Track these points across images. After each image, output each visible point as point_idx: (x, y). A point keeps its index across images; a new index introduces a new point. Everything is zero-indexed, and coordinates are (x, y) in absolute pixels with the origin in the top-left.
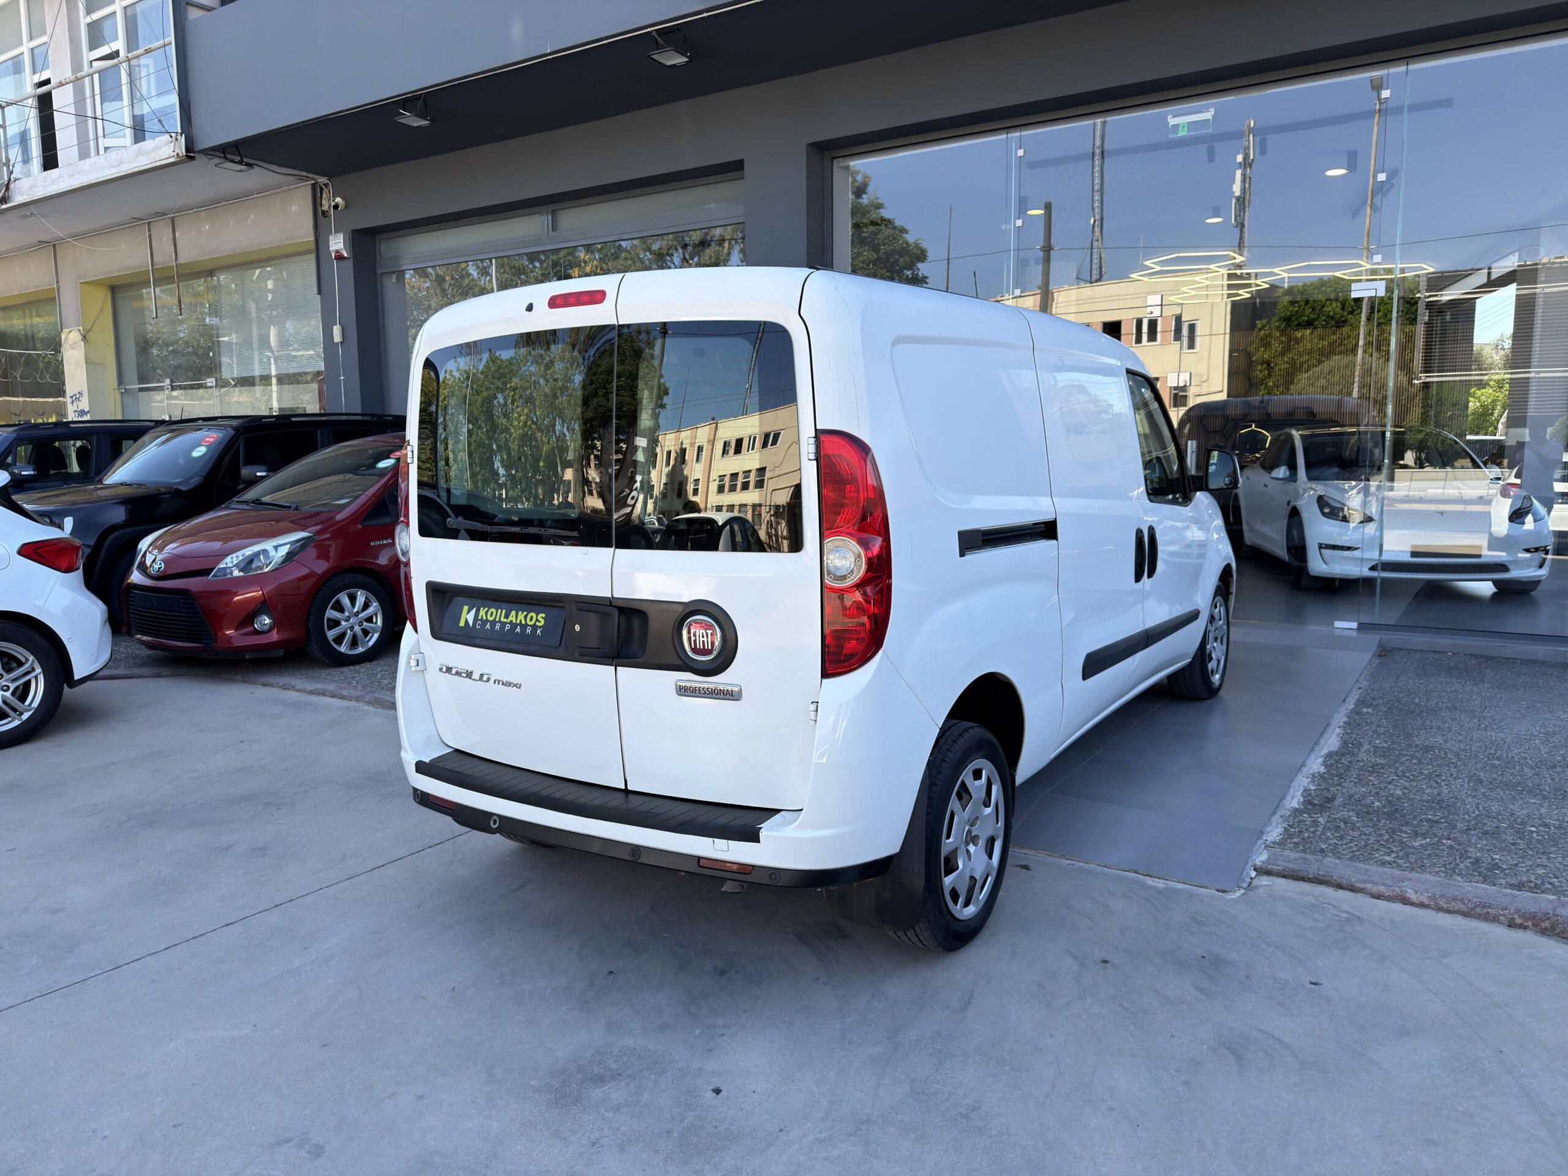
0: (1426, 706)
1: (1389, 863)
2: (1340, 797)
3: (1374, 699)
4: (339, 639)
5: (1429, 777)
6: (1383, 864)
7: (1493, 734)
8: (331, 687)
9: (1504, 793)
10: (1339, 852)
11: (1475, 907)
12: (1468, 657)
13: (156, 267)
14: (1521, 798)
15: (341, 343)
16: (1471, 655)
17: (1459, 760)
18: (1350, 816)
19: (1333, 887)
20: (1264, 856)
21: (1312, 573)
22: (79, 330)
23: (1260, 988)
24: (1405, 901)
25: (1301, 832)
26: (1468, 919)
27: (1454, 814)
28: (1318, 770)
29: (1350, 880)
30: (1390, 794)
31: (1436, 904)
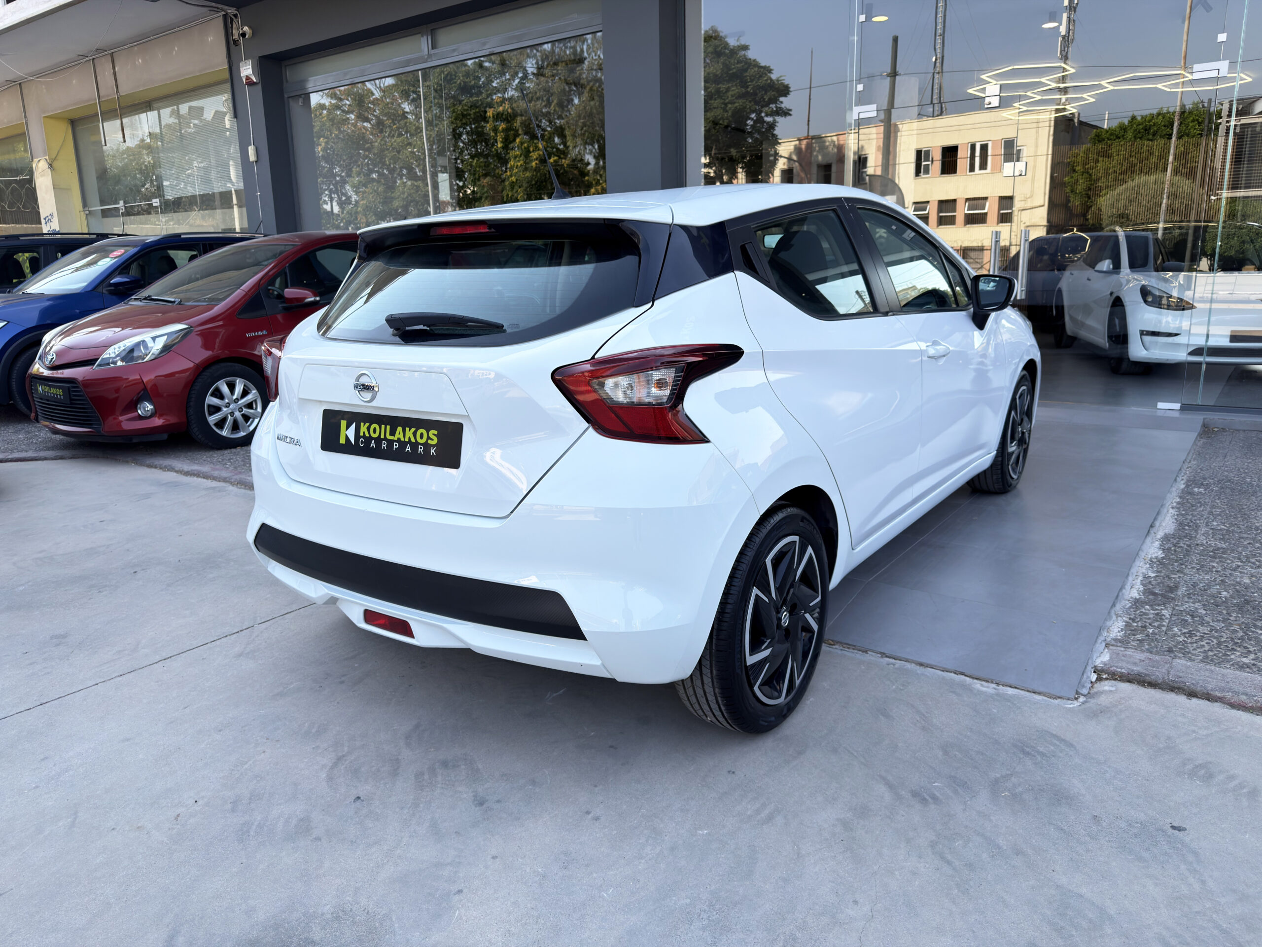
1: (1247, 666)
2: (1183, 586)
4: (221, 424)
8: (206, 469)
10: (1189, 652)
13: (102, 100)
15: (256, 162)
18: (1197, 609)
19: (1185, 694)
20: (1105, 656)
21: (1132, 359)
22: (46, 159)
23: (1111, 834)
28: (1156, 555)
29: (1205, 688)
30: (1237, 582)
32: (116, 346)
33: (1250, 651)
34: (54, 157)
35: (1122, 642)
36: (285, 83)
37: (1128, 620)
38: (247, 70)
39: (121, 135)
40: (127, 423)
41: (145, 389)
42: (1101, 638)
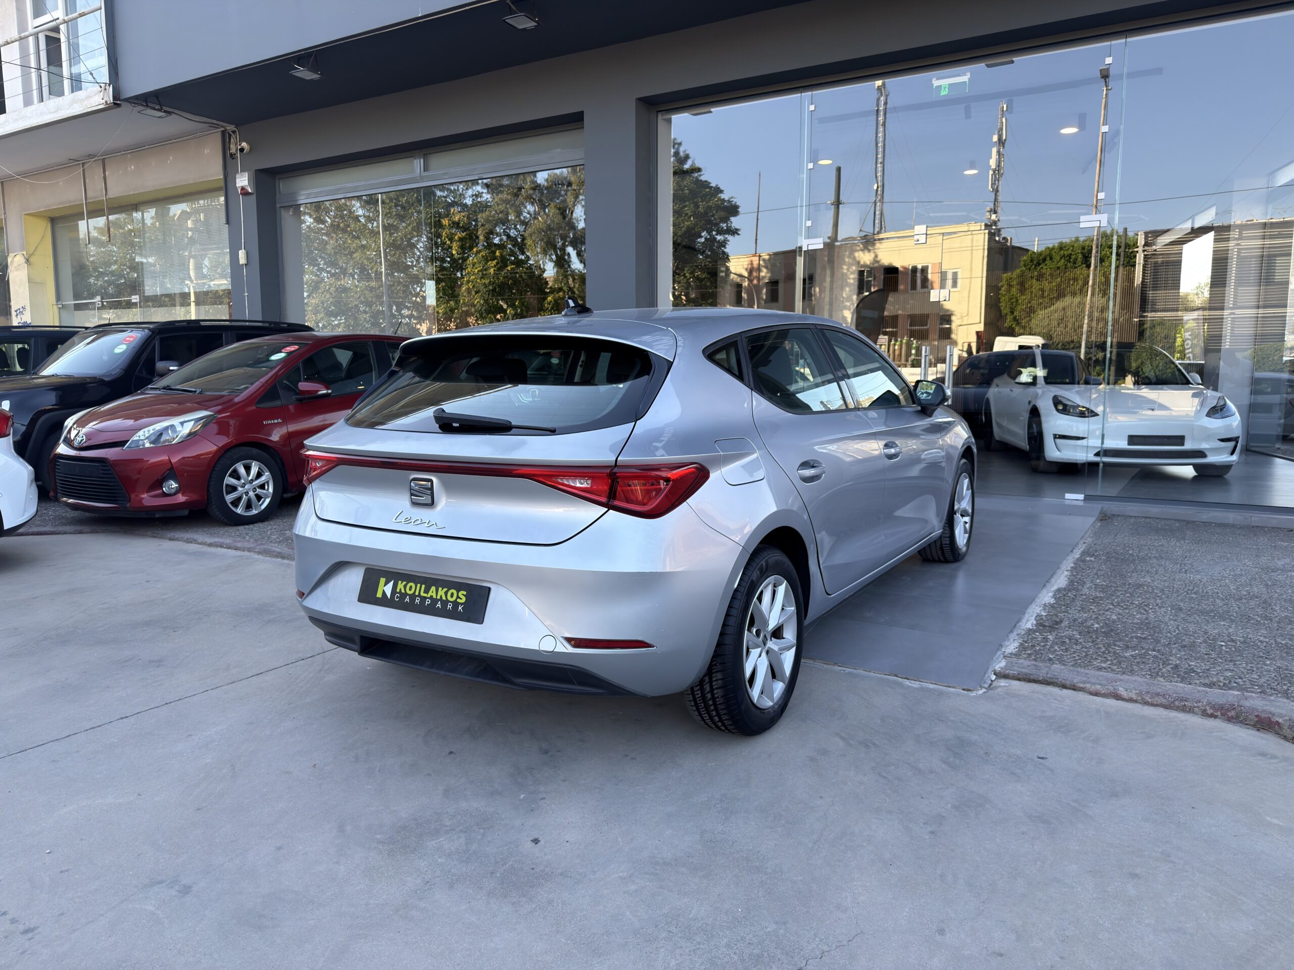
0: (1138, 556)
1: (1105, 669)
2: (1066, 621)
3: (1096, 551)
4: (236, 502)
5: (1139, 606)
6: (1100, 669)
7: (1192, 576)
8: (228, 541)
9: (1200, 618)
10: (1064, 661)
11: (1175, 701)
12: (1173, 521)
13: (89, 201)
14: (1213, 621)
15: (246, 265)
16: (1175, 520)
17: (1164, 594)
18: (1074, 635)
19: (1059, 687)
20: (1003, 664)
21: (1048, 459)
22: (23, 254)
23: (996, 761)
24: (1118, 697)
26: (1169, 710)
27: (1158, 633)
28: (1049, 601)
29: (1072, 682)
30: (1107, 619)
31: (1143, 699)
32: (146, 430)
33: (1108, 660)
34: (31, 253)
35: (1017, 655)
36: (277, 195)
37: (1021, 642)
38: (243, 181)
41: (172, 469)
42: (1000, 651)
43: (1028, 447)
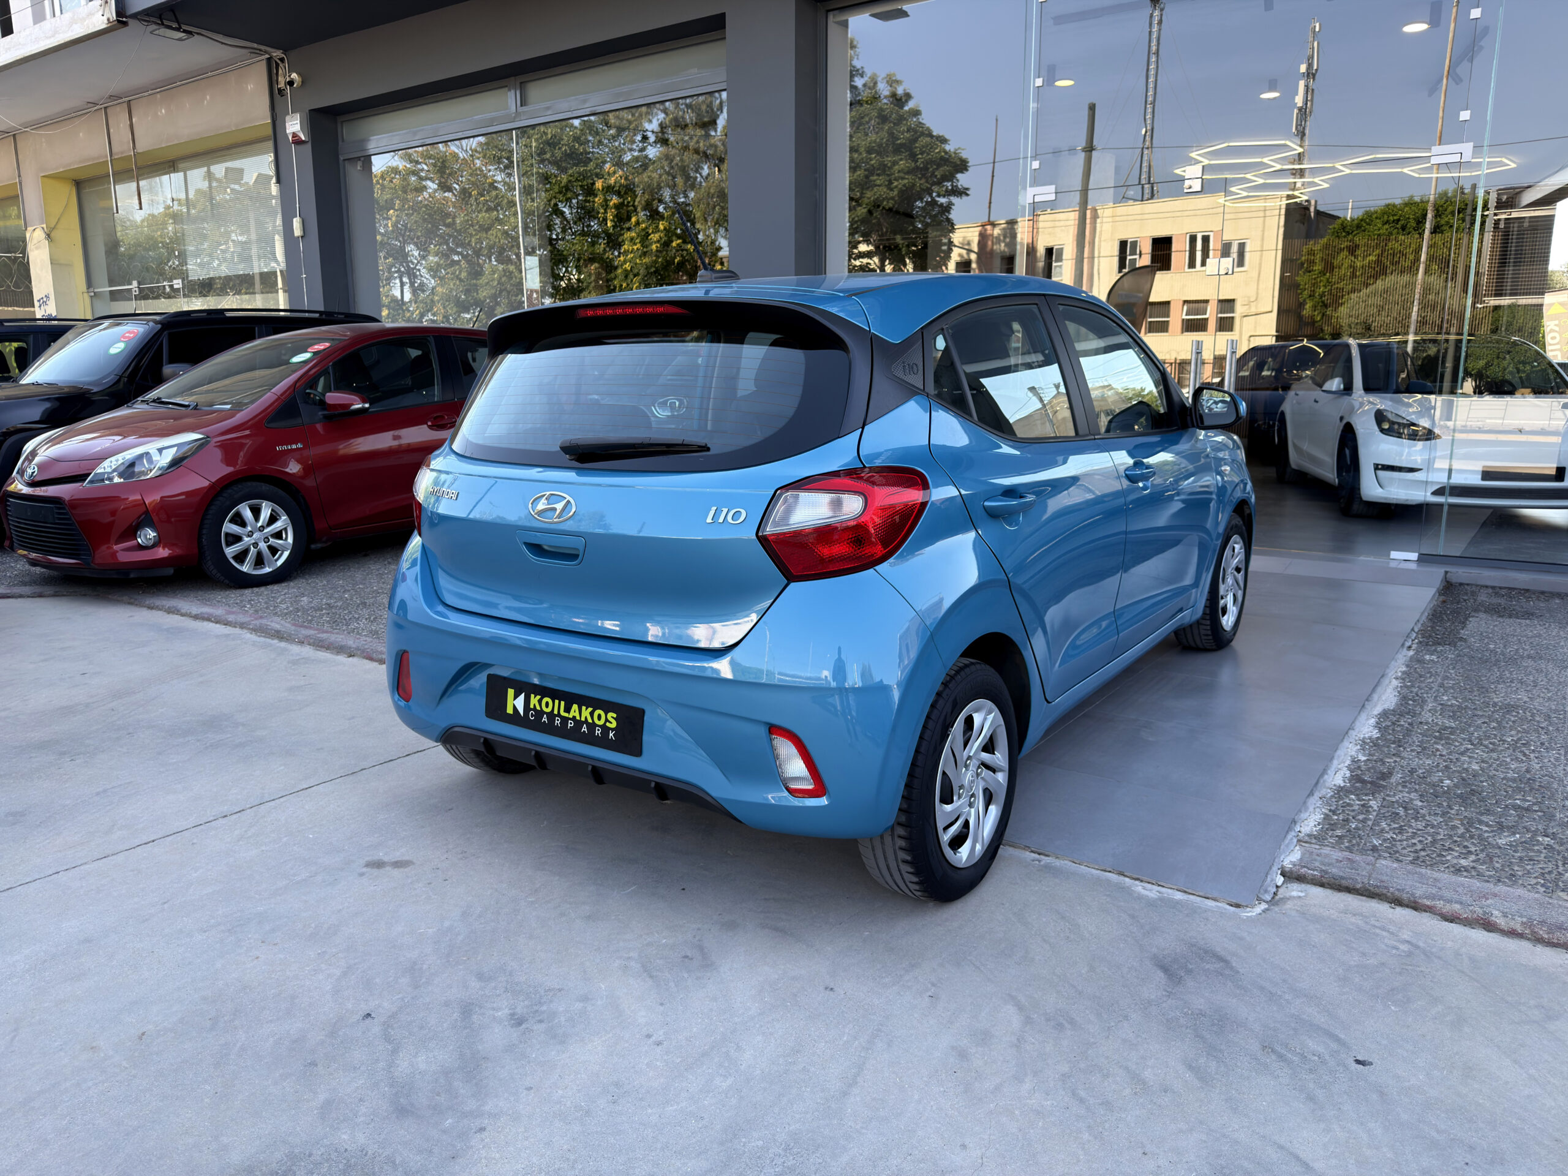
0: (1503, 654)
1: (1466, 870)
2: (1398, 773)
3: (1439, 644)
4: (241, 557)
10: (1397, 852)
13: (115, 157)
15: (302, 237)
18: (1412, 800)
19: (1388, 902)
20: (1296, 855)
21: (1365, 498)
22: (43, 228)
25: (1346, 821)
27: (1550, 799)
28: (1370, 734)
29: (1413, 895)
30: (1464, 769)
31: (1533, 933)
32: (113, 459)
33: (1470, 852)
34: (52, 225)
35: (1318, 838)
36: (340, 143)
37: (1327, 812)
38: (294, 126)
39: (137, 201)
40: (123, 553)
41: (147, 512)
42: (1292, 834)
43: (1337, 480)
